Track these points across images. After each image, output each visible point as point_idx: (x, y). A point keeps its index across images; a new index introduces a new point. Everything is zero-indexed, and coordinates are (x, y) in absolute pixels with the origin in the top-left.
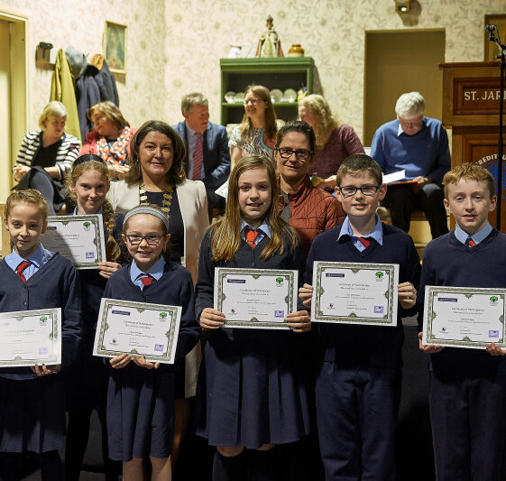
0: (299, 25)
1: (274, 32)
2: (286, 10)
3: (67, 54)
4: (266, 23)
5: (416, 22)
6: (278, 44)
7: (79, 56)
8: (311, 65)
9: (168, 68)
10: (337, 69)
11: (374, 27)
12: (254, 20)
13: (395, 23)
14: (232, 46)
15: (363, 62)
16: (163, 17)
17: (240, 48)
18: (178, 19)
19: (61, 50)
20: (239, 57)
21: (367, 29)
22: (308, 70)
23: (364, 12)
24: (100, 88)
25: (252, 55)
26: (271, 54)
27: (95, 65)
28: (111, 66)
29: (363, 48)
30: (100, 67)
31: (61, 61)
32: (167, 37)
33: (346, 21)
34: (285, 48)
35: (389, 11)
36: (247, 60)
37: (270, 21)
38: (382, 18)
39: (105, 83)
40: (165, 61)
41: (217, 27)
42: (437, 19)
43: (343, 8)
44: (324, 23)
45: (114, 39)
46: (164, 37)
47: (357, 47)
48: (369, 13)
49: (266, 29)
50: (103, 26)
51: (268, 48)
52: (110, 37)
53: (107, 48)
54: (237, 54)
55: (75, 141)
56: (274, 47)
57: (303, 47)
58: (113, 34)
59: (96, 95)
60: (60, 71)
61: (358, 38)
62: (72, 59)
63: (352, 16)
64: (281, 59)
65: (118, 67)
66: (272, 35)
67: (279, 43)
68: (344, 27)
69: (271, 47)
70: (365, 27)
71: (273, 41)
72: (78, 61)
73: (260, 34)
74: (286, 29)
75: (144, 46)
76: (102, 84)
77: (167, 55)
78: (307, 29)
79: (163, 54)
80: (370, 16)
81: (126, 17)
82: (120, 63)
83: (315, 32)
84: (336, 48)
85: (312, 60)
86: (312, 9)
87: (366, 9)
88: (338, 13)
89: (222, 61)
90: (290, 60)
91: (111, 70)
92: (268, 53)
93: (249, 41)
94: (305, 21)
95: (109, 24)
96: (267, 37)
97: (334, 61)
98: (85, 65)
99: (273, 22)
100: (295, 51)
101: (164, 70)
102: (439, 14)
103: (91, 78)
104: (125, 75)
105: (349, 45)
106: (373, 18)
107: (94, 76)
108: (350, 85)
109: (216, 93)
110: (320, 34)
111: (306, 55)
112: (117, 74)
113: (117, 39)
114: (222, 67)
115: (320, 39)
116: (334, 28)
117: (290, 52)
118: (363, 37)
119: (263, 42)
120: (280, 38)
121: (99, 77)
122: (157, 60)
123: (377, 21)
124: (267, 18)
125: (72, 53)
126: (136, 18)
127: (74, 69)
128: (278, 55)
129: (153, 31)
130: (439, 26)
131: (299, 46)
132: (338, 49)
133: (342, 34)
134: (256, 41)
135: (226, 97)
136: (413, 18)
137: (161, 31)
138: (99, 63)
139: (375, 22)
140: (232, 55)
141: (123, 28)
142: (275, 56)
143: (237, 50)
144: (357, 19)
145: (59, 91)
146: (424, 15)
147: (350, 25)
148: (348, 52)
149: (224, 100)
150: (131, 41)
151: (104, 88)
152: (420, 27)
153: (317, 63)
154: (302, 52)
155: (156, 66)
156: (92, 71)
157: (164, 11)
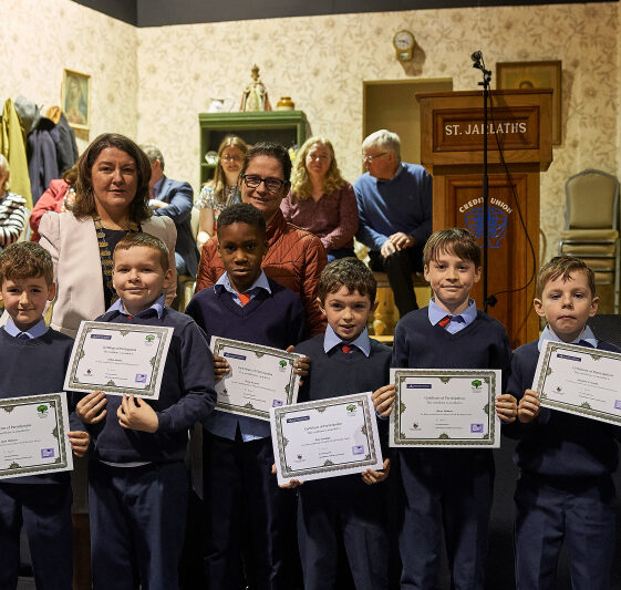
0: (289, 76)
1: (260, 84)
2: (275, 59)
3: (17, 105)
4: (250, 73)
5: (420, 72)
6: (265, 97)
7: (30, 107)
8: (303, 119)
9: (141, 124)
10: (332, 124)
11: (373, 77)
12: (238, 71)
13: (396, 73)
14: (213, 100)
15: (361, 117)
16: (135, 67)
17: (222, 101)
18: (153, 70)
19: (9, 100)
20: (221, 111)
21: (366, 80)
22: (299, 126)
23: (362, 61)
24: (56, 145)
25: (236, 110)
26: (257, 108)
27: (51, 118)
28: (72, 120)
29: (360, 101)
30: (56, 121)
31: (9, 112)
32: (140, 89)
33: (342, 71)
34: (273, 102)
35: (389, 59)
36: (230, 115)
37: (256, 71)
38: (381, 68)
39: (62, 138)
40: (138, 117)
41: (197, 78)
42: (443, 68)
43: (338, 57)
44: (316, 73)
45: (75, 90)
46: (137, 91)
47: (354, 100)
48: (367, 62)
49: (252, 80)
50: (61, 75)
51: (254, 101)
52: (69, 89)
53: (67, 101)
54: (218, 108)
55: (19, 199)
56: (260, 100)
57: (293, 100)
58: (73, 85)
59: (51, 152)
60: (7, 123)
61: (355, 90)
62: (22, 110)
63: (348, 65)
64: (268, 112)
65: (80, 122)
66: (259, 87)
67: (266, 95)
68: (339, 78)
69: (257, 100)
70: (364, 77)
71: (259, 93)
72: (29, 112)
73: (244, 85)
74: (274, 80)
75: (111, 99)
76: (58, 140)
77: (140, 111)
78: (298, 80)
79: (136, 110)
80: (369, 65)
81: (90, 66)
82: (83, 118)
83: (307, 83)
84: (331, 101)
85: (303, 115)
86: (304, 58)
87: (364, 57)
88: (332, 62)
89: (201, 116)
90: (278, 114)
91: (71, 125)
92: (253, 106)
93: (233, 94)
94: (295, 71)
95: (69, 73)
96: (252, 89)
97: (328, 115)
98: (38, 118)
99: (259, 73)
100: (284, 105)
101: (136, 128)
102: (445, 62)
103: (46, 132)
104: (88, 131)
105: (345, 97)
106: (372, 68)
107: (49, 130)
108: (347, 143)
109: (196, 154)
110: (311, 85)
111: (296, 109)
112: (79, 130)
113: (79, 89)
114: (201, 123)
115: (312, 92)
116: (328, 78)
117: (279, 105)
118: (361, 89)
119: (248, 94)
120: (267, 90)
121: (56, 132)
122: (128, 116)
123: (377, 70)
124: (252, 67)
125: (23, 103)
126: (102, 68)
127: (25, 122)
128: (266, 108)
129: (123, 84)
130: (445, 75)
131: (289, 99)
132: (333, 102)
133: (338, 85)
134: (241, 94)
135: (207, 158)
136: (416, 67)
137: (133, 84)
138: (55, 115)
139: (374, 72)
140: (213, 109)
141: (86, 78)
142: (262, 109)
143: (218, 104)
144: (353, 68)
145: (6, 146)
146: (428, 63)
147: (346, 75)
148: (344, 106)
149: (204, 160)
150: (96, 93)
151: (61, 145)
152: (424, 76)
153: (310, 118)
154: (292, 105)
155: (126, 123)
156: (46, 124)
157: (136, 61)
